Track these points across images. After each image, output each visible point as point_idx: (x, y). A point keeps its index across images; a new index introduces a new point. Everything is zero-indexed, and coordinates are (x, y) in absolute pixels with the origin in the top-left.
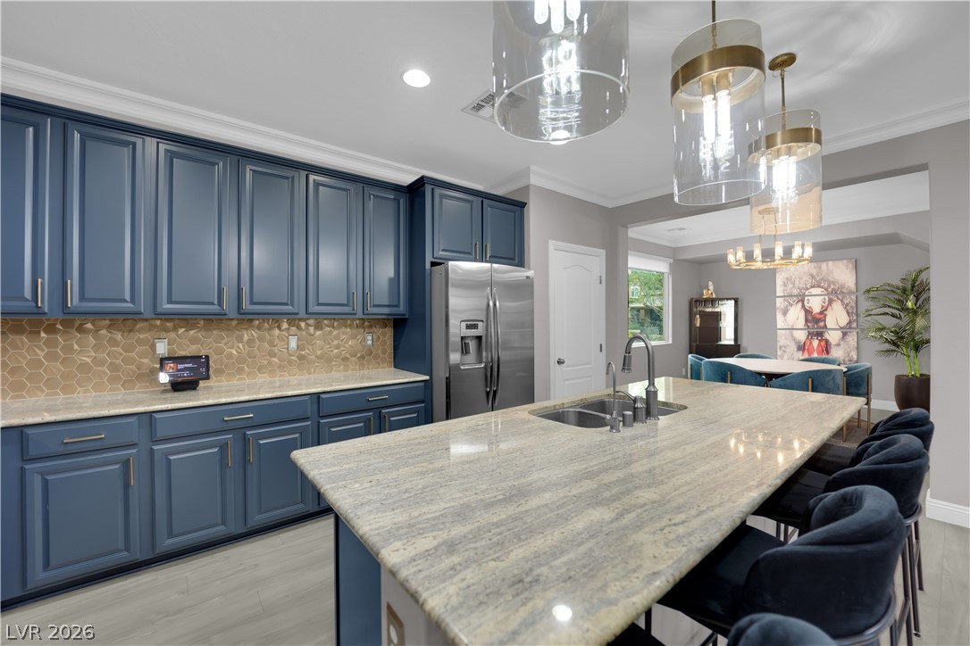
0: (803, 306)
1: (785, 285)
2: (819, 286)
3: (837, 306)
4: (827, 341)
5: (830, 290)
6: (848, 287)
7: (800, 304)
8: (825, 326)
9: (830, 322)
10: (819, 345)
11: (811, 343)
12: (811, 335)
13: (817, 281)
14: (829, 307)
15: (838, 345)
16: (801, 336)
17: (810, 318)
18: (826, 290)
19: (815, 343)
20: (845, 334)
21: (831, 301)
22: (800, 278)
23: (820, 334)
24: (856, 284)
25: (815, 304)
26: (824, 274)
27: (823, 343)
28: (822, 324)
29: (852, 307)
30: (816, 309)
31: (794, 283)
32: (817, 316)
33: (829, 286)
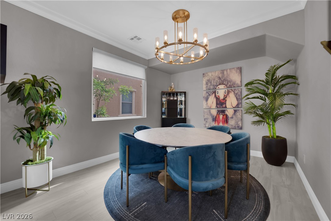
0: (215, 96)
1: (207, 84)
2: (223, 84)
3: (232, 95)
4: (227, 115)
5: (228, 85)
6: (237, 83)
7: (214, 95)
8: (226, 107)
9: (228, 104)
10: (223, 117)
11: (219, 117)
12: (219, 112)
13: (222, 81)
14: (228, 96)
15: (232, 118)
16: (214, 112)
17: (218, 102)
18: (226, 86)
19: (221, 116)
20: (235, 111)
21: (229, 92)
22: (214, 80)
23: (223, 112)
24: (241, 82)
25: (221, 94)
26: (225, 76)
27: (225, 117)
28: (224, 106)
29: (239, 95)
30: (222, 97)
31: (211, 83)
32: (222, 101)
33: (228, 84)
